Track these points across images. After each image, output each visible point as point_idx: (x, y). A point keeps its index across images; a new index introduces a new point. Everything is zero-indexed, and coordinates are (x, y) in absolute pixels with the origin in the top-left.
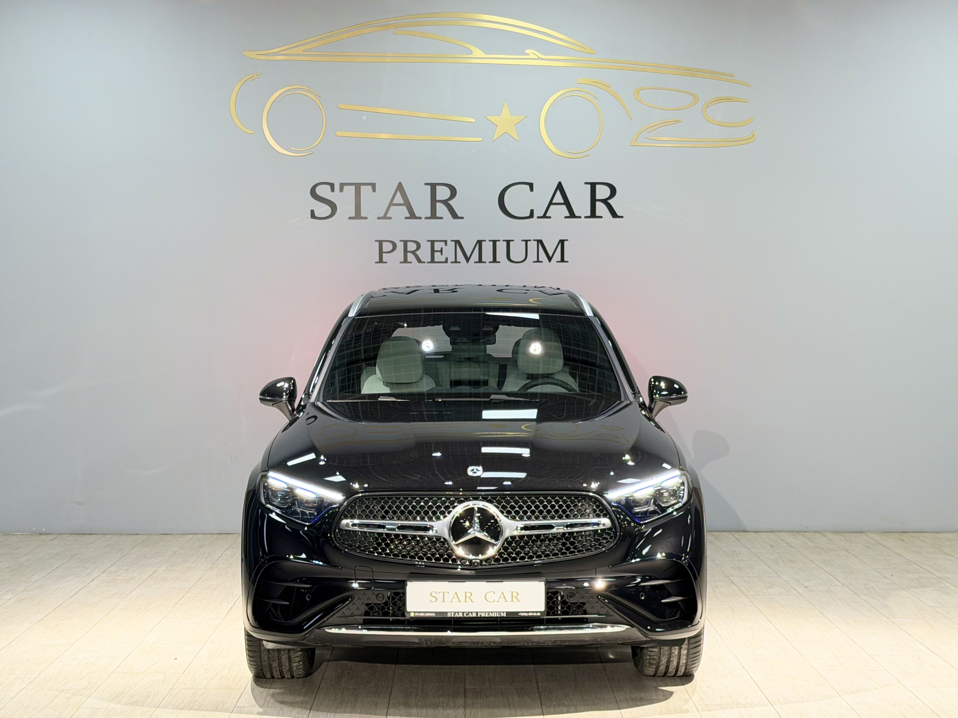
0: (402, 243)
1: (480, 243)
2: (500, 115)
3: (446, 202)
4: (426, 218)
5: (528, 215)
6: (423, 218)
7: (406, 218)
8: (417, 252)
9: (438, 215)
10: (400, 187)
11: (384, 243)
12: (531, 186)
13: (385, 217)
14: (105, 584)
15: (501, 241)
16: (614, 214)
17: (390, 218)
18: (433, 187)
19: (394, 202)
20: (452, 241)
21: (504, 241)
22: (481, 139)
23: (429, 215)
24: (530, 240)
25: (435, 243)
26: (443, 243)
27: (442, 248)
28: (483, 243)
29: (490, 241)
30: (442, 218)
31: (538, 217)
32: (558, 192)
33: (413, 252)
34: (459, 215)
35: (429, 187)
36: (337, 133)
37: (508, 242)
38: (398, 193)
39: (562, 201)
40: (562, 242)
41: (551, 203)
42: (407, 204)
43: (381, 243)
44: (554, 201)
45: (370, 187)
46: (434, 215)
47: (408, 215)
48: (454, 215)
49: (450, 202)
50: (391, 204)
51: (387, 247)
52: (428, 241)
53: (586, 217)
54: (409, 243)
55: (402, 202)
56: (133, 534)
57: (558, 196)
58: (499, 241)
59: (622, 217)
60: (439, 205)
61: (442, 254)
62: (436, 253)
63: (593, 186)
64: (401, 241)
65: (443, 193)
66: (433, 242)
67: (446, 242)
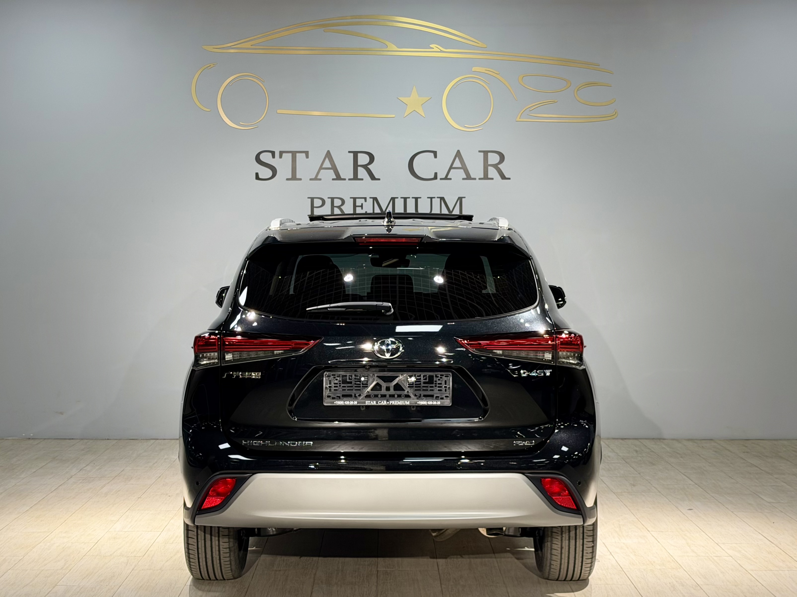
0: (330, 200)
1: (393, 199)
2: (410, 97)
3: (365, 167)
4: (350, 179)
5: (432, 177)
6: (347, 179)
7: (333, 179)
8: (342, 207)
9: (359, 177)
10: (328, 155)
11: (315, 200)
12: (435, 153)
13: (316, 179)
14: (80, 481)
15: (411, 197)
16: (503, 177)
17: (320, 179)
18: (355, 154)
19: (323, 167)
20: (370, 198)
21: (413, 198)
22: (394, 116)
23: (352, 177)
24: (434, 198)
25: (357, 200)
26: (363, 200)
27: (362, 204)
28: (396, 199)
29: (401, 198)
30: (362, 179)
31: (441, 179)
32: (457, 159)
33: (339, 207)
34: (376, 177)
35: (352, 154)
36: (278, 110)
37: (416, 199)
38: (327, 160)
39: (460, 166)
40: (460, 199)
41: (451, 168)
42: (334, 168)
43: (312, 199)
44: (454, 166)
45: (304, 154)
46: (355, 177)
47: (335, 177)
48: (373, 177)
49: (369, 166)
50: (321, 168)
51: (317, 203)
52: (351, 198)
53: (480, 179)
54: (335, 200)
55: (330, 166)
56: (105, 439)
57: (457, 161)
58: (409, 198)
59: (509, 179)
60: (359, 168)
61: (362, 209)
62: (357, 208)
63: (486, 153)
64: (329, 198)
65: (363, 159)
66: (355, 199)
67: (365, 199)
